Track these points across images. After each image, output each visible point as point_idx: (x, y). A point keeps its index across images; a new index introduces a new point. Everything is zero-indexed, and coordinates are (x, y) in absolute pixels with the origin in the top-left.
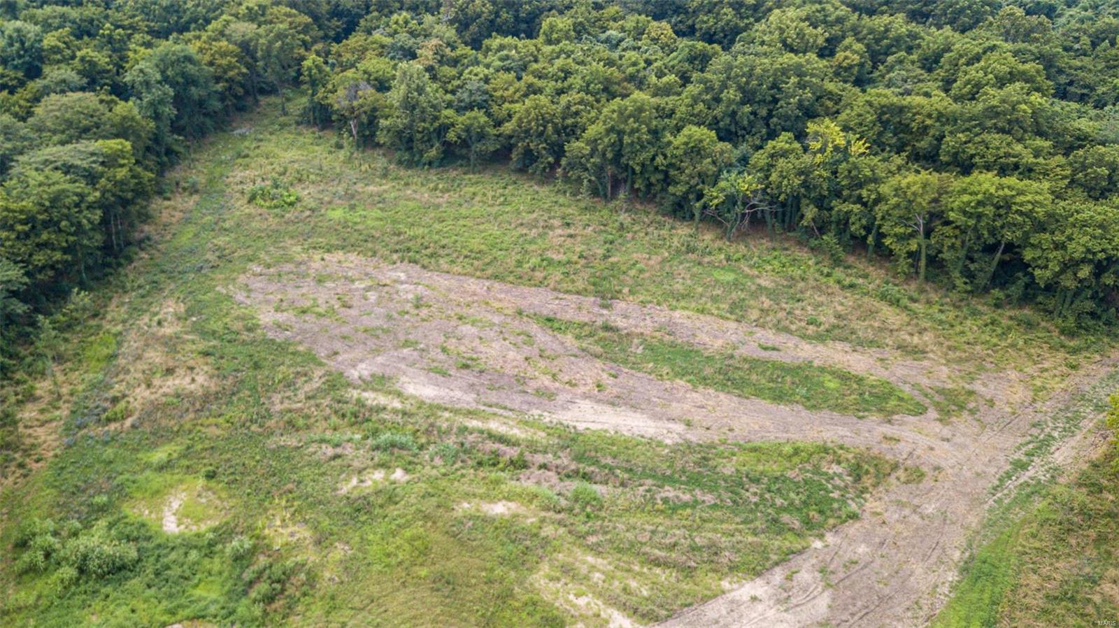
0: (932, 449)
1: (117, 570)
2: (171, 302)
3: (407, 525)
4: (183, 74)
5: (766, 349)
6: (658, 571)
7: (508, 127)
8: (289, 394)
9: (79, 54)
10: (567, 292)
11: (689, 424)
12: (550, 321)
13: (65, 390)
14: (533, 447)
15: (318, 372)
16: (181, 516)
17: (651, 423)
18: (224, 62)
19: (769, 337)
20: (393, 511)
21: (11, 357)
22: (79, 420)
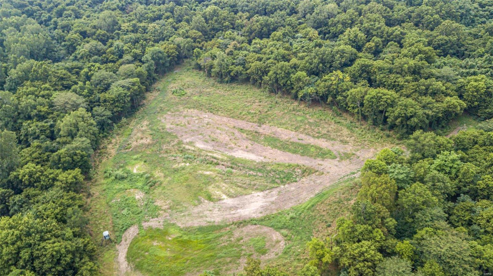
0: (330, 168)
1: (123, 178)
2: (146, 121)
3: (186, 174)
4: (158, 57)
5: (299, 139)
6: (238, 188)
7: (248, 71)
8: (168, 145)
9: (132, 51)
10: (251, 122)
11: (265, 157)
12: (241, 130)
13: (118, 142)
14: (222, 160)
15: (177, 140)
16: (137, 170)
17: (255, 157)
18: (171, 51)
19: (303, 136)
20: (183, 171)
21: (108, 133)
22: (120, 148)
